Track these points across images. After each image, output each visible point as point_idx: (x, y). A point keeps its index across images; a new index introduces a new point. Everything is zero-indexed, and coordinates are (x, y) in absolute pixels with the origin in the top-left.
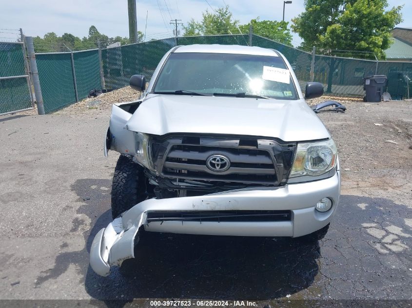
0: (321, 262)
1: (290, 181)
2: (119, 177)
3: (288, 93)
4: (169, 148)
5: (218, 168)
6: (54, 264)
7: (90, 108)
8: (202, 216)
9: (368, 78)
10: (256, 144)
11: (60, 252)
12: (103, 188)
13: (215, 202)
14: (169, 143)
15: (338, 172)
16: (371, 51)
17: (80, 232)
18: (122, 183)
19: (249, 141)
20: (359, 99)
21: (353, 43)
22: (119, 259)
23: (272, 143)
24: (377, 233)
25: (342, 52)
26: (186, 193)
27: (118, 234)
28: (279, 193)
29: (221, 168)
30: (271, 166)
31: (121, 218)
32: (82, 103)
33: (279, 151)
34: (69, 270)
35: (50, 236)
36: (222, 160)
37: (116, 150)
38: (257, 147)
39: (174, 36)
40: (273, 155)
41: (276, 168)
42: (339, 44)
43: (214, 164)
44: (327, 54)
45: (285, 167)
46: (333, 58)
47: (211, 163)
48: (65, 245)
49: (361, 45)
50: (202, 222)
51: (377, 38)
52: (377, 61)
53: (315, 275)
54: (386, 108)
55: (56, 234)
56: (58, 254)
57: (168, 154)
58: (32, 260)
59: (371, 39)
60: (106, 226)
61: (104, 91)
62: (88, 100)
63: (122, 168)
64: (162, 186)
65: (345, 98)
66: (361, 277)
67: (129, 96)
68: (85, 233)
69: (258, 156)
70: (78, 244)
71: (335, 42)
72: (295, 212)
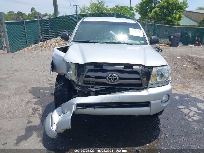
0: (161, 126)
1: (149, 87)
2: (58, 86)
3: (143, 42)
4: (87, 70)
5: (112, 81)
6: (24, 133)
7: (34, 50)
8: (104, 106)
9: (172, 35)
10: (132, 68)
11: (27, 126)
12: (46, 91)
13: (112, 99)
14: (87, 68)
15: (171, 81)
16: (173, 21)
17: (37, 115)
18: (60, 89)
19: (129, 66)
20: (168, 45)
21: (165, 17)
22: (62, 129)
23: (140, 67)
24: (186, 111)
25: (159, 22)
26: (94, 94)
27: (59, 115)
28: (144, 93)
29: (114, 80)
30: (139, 79)
31: (60, 107)
32: (30, 47)
33: (144, 71)
34: (33, 135)
35: (21, 118)
36: (115, 76)
37: (56, 72)
38: (133, 70)
39: (76, 14)
40: (141, 73)
41: (142, 80)
42: (158, 18)
43: (111, 78)
44: (152, 23)
45: (146, 79)
46: (155, 25)
47: (109, 78)
48: (30, 122)
49: (168, 19)
50: (104, 109)
51: (176, 15)
52: (176, 26)
53: (159, 133)
54: (181, 49)
55: (24, 116)
56: (26, 127)
57: (86, 74)
58: (13, 131)
59: (173, 16)
60: (53, 111)
61: (41, 41)
62: (33, 45)
63: (59, 81)
64: (83, 90)
65: (161, 45)
66: (181, 133)
67: (55, 44)
68: (40, 115)
69: (133, 74)
70: (36, 121)
71: (156, 17)
72: (152, 102)
